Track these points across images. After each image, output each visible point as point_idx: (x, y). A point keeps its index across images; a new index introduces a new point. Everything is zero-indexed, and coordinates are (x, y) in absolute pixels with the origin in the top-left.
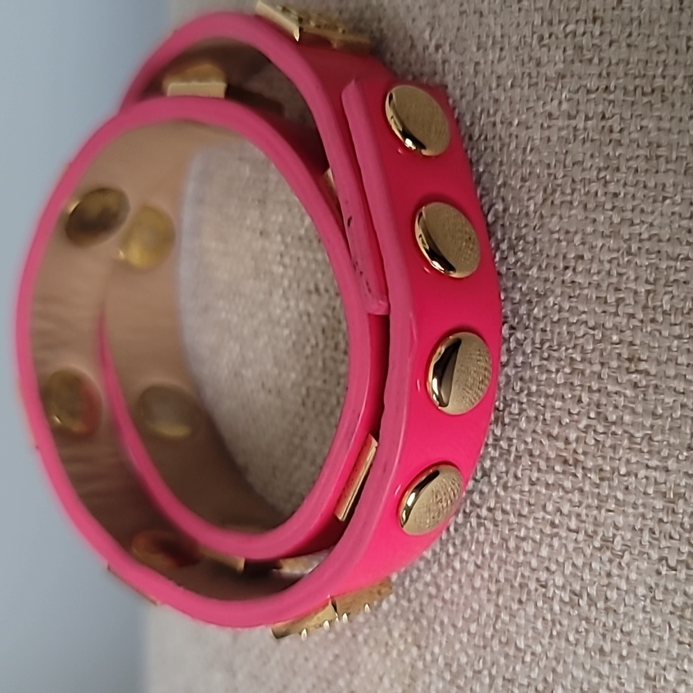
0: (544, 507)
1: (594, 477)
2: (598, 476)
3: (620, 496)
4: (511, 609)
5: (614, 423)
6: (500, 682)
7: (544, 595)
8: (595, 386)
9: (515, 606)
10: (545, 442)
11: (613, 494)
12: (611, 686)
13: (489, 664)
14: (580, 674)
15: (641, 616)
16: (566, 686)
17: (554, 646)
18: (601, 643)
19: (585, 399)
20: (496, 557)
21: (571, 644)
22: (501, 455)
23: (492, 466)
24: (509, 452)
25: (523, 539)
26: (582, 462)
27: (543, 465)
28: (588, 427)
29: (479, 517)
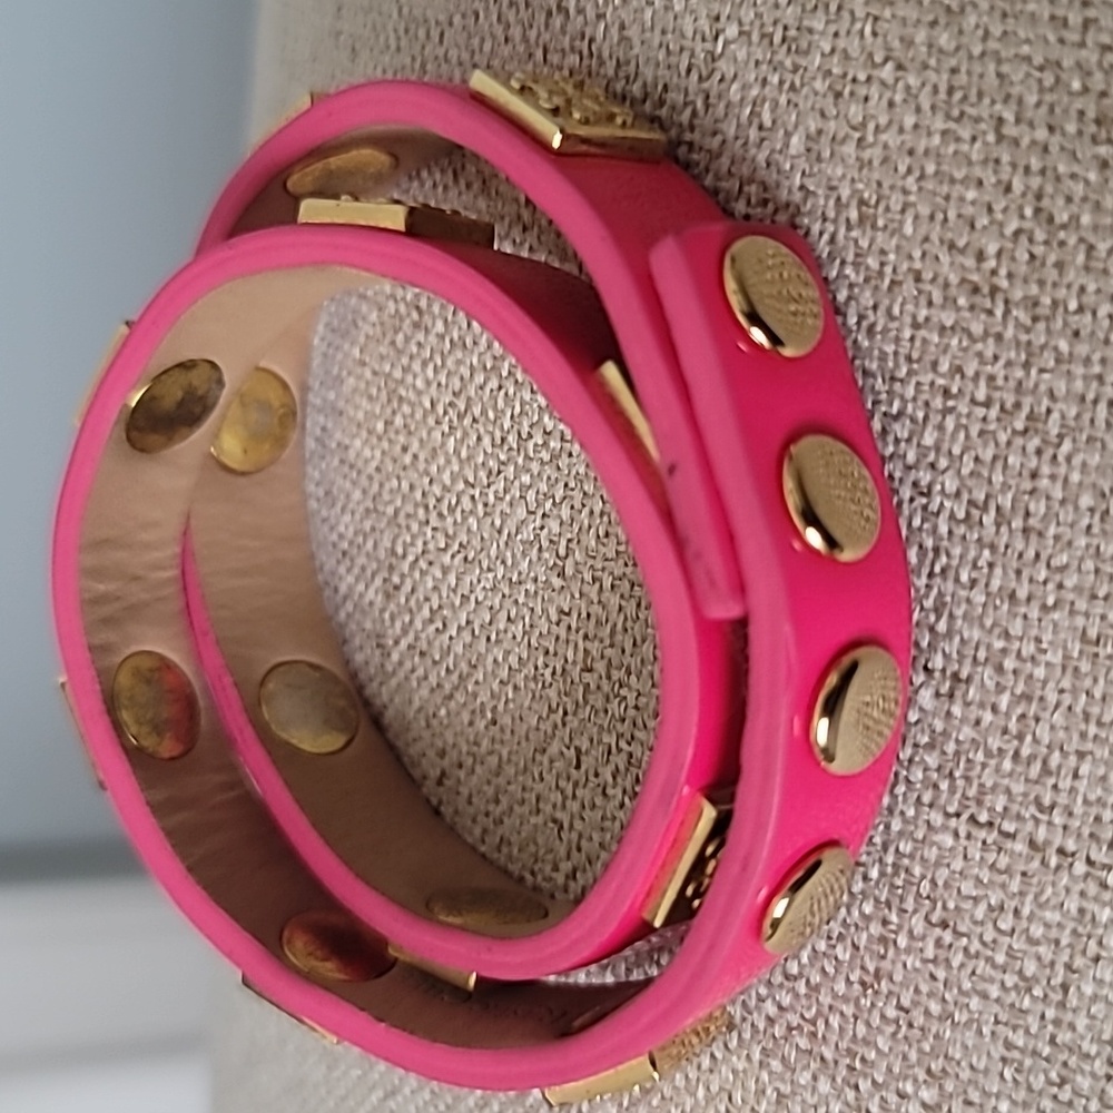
0: (935, 365)
1: (1021, 315)
2: (1030, 314)
3: (1064, 346)
5: (1064, 227)
7: (925, 508)
8: (1035, 164)
10: (945, 258)
11: (1053, 343)
12: (1024, 653)
14: (974, 634)
15: (1082, 541)
16: (951, 654)
17: (935, 591)
18: (1014, 584)
19: (1017, 186)
21: (964, 587)
22: (867, 280)
23: (850, 298)
24: (881, 274)
26: (1005, 292)
27: (937, 297)
28: (1017, 233)
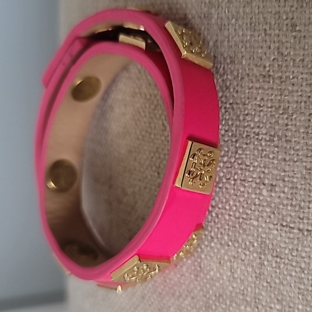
3: (290, 88)
4: (242, 147)
6: (239, 182)
7: (258, 139)
9: (245, 146)
12: (290, 175)
13: (233, 175)
14: (276, 172)
16: (270, 178)
18: (284, 157)
19: (272, 47)
20: (234, 125)
22: (234, 78)
25: (247, 115)
27: (254, 80)
29: (225, 108)
